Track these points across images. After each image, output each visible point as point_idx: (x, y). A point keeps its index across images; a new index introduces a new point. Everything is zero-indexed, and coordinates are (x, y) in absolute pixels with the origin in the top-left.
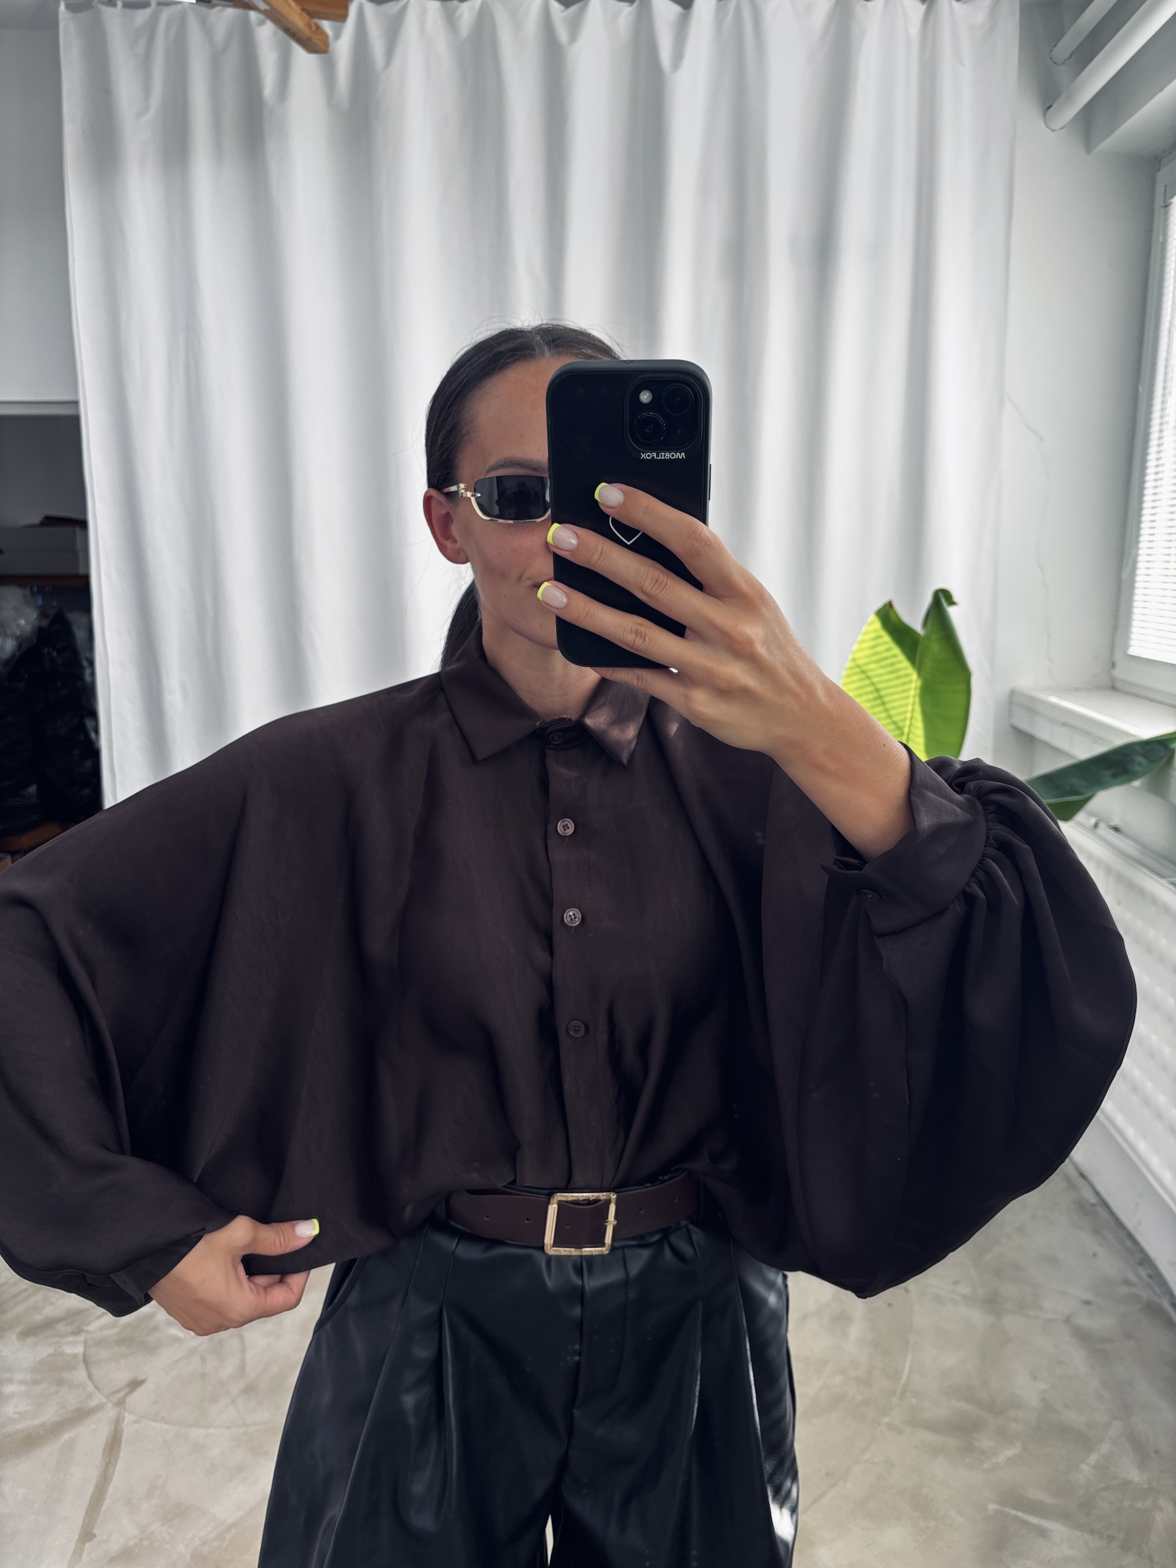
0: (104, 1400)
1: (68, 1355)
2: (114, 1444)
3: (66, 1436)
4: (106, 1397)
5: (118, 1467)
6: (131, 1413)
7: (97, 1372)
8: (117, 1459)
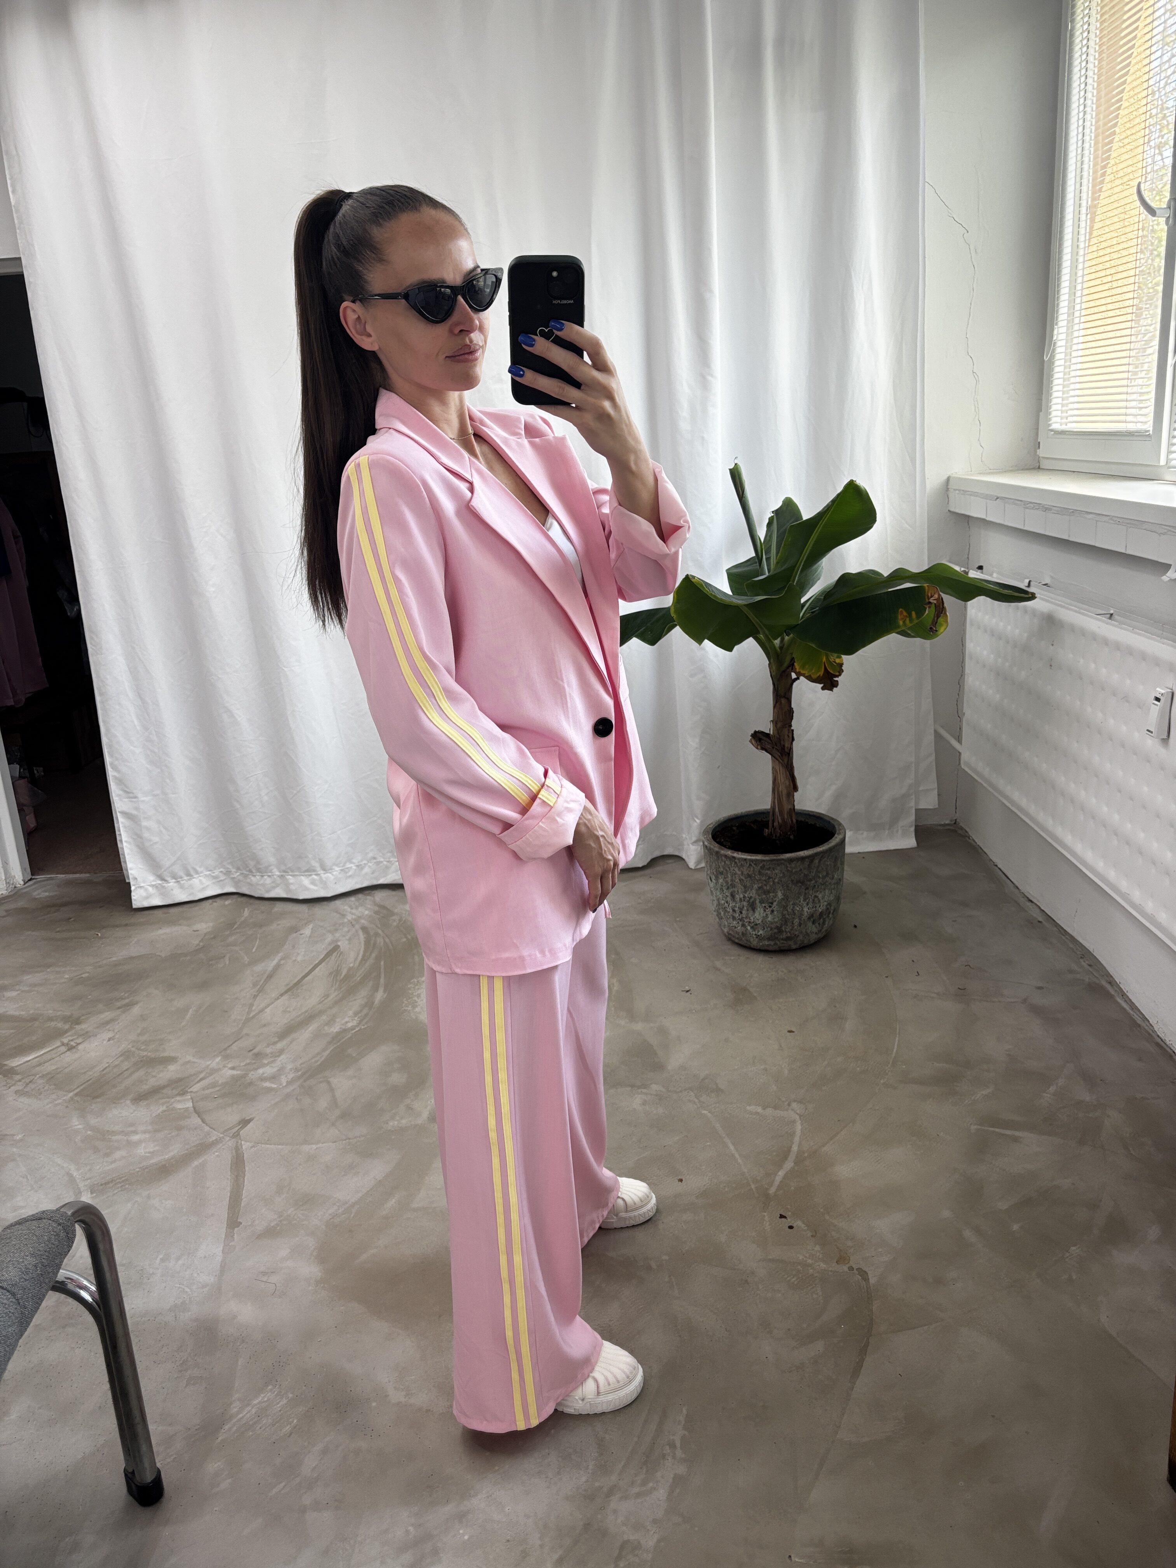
0: (221, 1135)
1: (180, 1109)
2: (238, 1163)
3: (196, 1163)
4: (221, 1134)
5: (246, 1178)
6: (246, 1142)
7: (207, 1118)
8: (244, 1173)
